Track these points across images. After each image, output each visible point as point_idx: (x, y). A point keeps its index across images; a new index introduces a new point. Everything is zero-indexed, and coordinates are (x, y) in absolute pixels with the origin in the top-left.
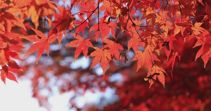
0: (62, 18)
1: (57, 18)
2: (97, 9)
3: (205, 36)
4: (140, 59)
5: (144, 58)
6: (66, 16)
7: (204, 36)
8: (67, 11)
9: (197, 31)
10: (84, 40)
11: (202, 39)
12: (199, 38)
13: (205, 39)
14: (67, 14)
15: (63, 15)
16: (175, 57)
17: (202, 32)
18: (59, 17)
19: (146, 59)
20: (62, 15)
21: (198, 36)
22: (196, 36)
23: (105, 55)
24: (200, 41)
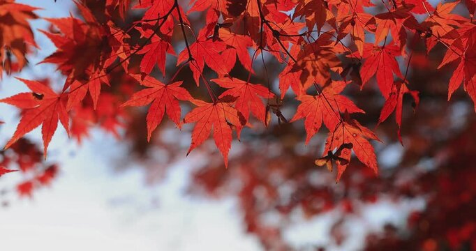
0: (75, 43)
1: (60, 45)
2: (173, 8)
3: (465, 35)
4: (311, 116)
5: (319, 110)
6: (85, 38)
7: (461, 34)
8: (84, 24)
9: (444, 26)
10: (165, 87)
11: (457, 44)
12: (451, 42)
13: (464, 42)
14: (85, 32)
15: (75, 36)
16: (401, 96)
17: (458, 25)
18: (65, 42)
19: (325, 112)
20: (72, 36)
21: (448, 36)
22: (443, 37)
23: (222, 116)
24: (454, 48)
